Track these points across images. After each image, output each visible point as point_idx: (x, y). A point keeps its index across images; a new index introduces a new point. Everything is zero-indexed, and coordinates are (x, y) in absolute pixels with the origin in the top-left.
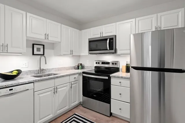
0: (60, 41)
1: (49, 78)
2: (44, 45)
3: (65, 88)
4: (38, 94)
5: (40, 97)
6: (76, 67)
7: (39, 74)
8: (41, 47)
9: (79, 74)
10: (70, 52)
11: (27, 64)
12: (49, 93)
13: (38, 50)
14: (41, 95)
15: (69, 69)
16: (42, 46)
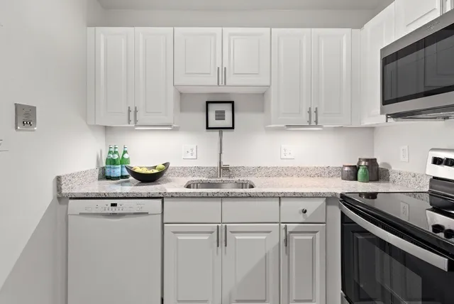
0: (268, 83)
1: (200, 193)
2: (232, 103)
3: (263, 237)
4: (175, 233)
5: (178, 239)
6: (346, 169)
7: (217, 177)
8: (227, 108)
9: (329, 199)
10: (305, 117)
11: (195, 151)
12: (205, 237)
13: (220, 116)
14: (181, 237)
15: (321, 176)
16: (229, 106)
